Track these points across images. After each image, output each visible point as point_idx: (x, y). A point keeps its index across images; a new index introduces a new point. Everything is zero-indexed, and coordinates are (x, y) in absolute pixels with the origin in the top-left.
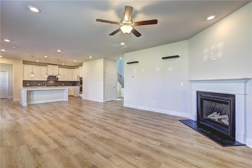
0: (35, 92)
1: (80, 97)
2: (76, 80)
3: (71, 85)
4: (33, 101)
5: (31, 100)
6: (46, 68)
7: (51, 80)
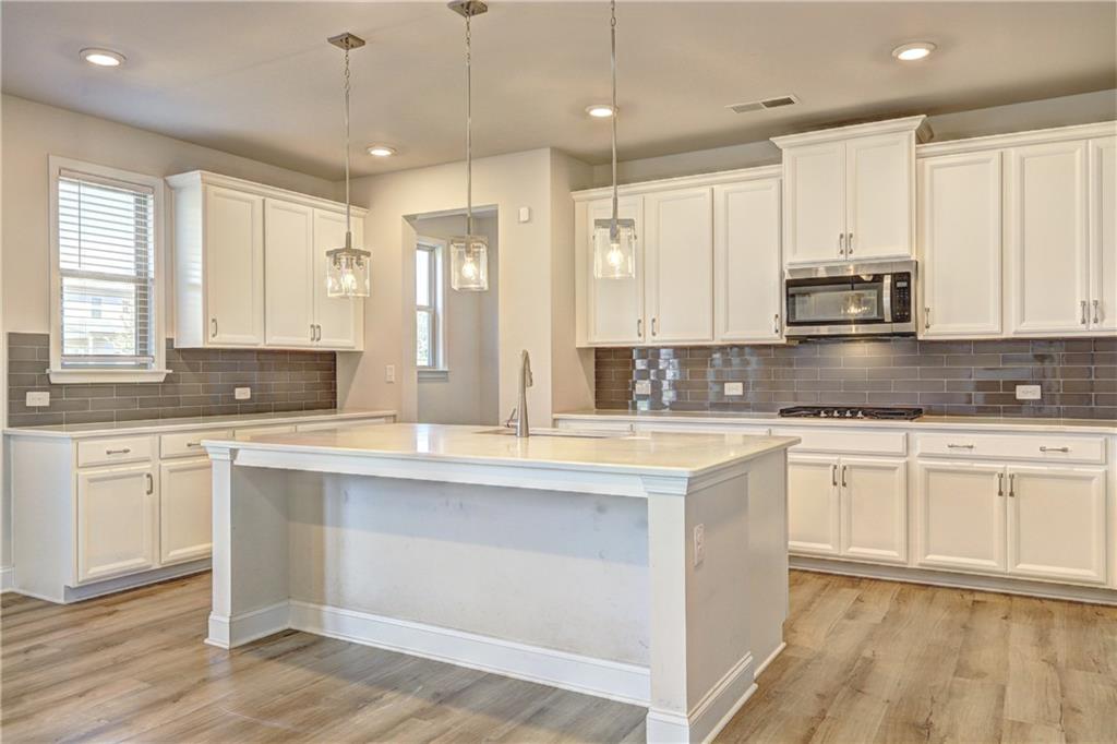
0: (354, 492)
4: (340, 602)
6: (774, 183)
7: (824, 330)
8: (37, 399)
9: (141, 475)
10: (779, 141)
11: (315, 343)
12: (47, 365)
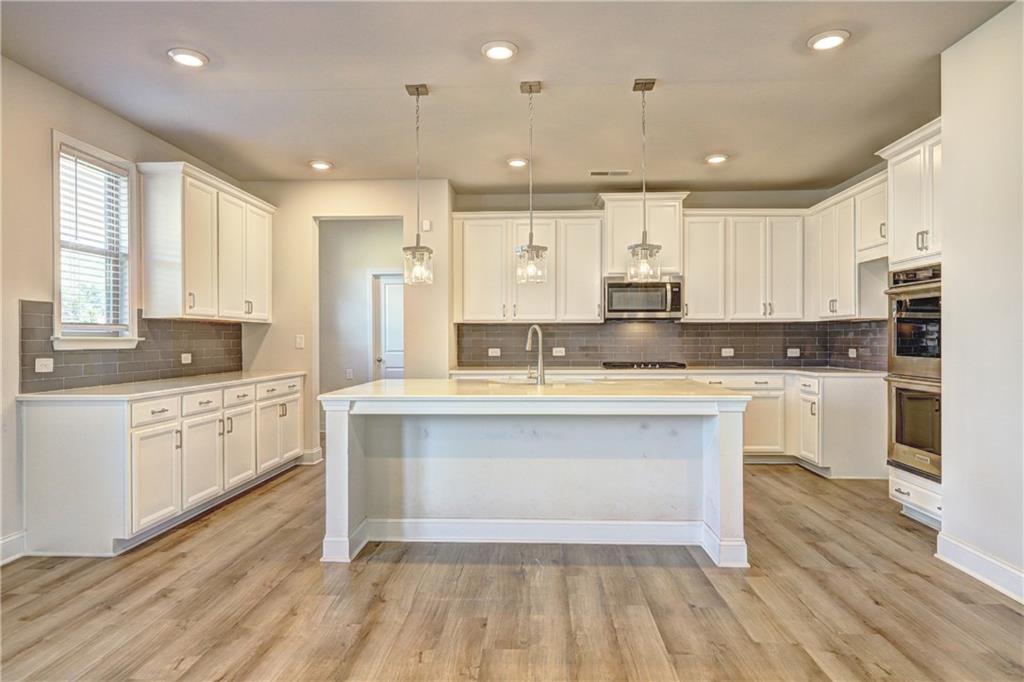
0: (435, 429)
1: (900, 507)
2: (848, 311)
3: (794, 364)
4: (419, 514)
5: (409, 505)
6: (598, 222)
7: (625, 315)
8: (44, 365)
9: (170, 432)
10: (604, 196)
11: (248, 316)
12: (52, 331)
